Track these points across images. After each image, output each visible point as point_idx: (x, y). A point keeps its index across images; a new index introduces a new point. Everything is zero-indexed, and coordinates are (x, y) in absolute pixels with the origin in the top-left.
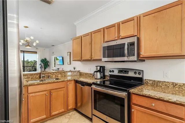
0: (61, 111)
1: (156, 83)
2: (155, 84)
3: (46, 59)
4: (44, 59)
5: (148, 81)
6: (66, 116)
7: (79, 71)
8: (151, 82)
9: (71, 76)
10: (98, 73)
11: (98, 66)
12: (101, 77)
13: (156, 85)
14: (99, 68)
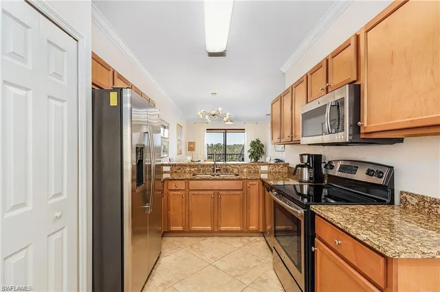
0: (235, 228)
1: (427, 205)
2: (424, 207)
3: (258, 141)
4: (255, 141)
5: (408, 197)
6: (244, 240)
7: (288, 164)
8: (415, 201)
9: (269, 173)
10: (305, 170)
11: (305, 155)
12: (310, 178)
13: (426, 210)
14: (306, 158)
